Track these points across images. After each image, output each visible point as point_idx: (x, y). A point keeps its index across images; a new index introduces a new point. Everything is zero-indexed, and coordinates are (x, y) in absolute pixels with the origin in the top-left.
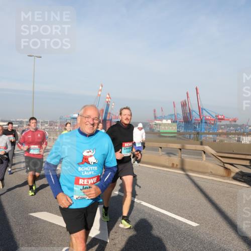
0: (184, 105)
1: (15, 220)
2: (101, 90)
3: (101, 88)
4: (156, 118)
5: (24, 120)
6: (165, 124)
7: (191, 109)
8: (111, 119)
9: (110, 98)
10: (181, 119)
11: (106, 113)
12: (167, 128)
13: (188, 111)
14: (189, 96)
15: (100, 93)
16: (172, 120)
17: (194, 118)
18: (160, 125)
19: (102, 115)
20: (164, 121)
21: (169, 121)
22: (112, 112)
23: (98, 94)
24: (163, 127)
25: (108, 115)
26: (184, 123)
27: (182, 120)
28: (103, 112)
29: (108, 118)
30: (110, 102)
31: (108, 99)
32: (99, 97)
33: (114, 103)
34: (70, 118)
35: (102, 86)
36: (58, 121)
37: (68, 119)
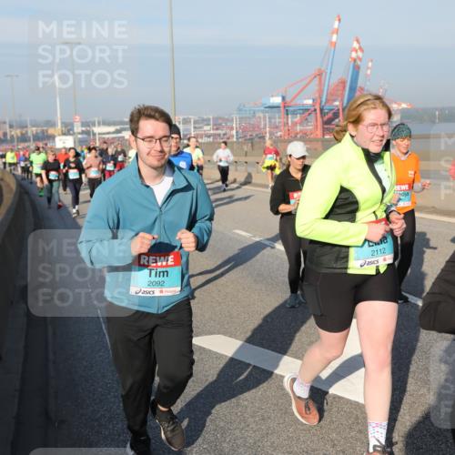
2: (337, 31)
3: (336, 24)
9: (361, 49)
15: (334, 38)
19: (343, 95)
23: (331, 43)
28: (344, 87)
30: (360, 59)
31: (356, 51)
32: (333, 49)
33: (372, 61)
34: (262, 108)
35: (339, 20)
36: (235, 116)
37: (259, 111)
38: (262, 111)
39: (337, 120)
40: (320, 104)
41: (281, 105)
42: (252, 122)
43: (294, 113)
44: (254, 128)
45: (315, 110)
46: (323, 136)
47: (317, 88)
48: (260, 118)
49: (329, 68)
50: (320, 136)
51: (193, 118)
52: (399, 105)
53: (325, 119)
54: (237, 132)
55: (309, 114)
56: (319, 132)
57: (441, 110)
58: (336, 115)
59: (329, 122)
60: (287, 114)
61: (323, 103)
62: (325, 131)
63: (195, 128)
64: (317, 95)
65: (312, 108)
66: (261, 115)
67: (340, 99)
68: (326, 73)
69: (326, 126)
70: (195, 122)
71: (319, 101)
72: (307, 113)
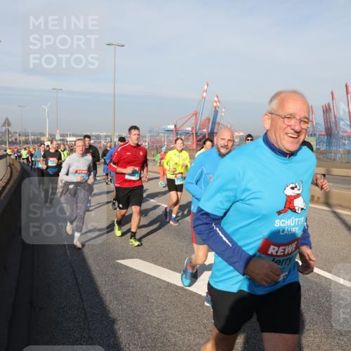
0: (327, 110)
1: (98, 268)
2: (206, 91)
3: (206, 87)
5: (101, 134)
7: (338, 116)
9: (219, 101)
10: (321, 132)
13: (333, 120)
14: (335, 96)
15: (205, 95)
17: (342, 130)
19: (208, 126)
22: (222, 122)
23: (203, 97)
25: (216, 126)
26: (326, 137)
27: (324, 133)
28: (209, 122)
29: (215, 131)
30: (218, 107)
31: (216, 102)
32: (203, 100)
33: (225, 108)
34: (163, 131)
35: (208, 85)
36: (148, 135)
41: (174, 130)
42: (157, 139)
43: (181, 134)
44: (158, 142)
47: (194, 121)
48: (162, 136)
49: (201, 110)
52: (239, 133)
54: (148, 144)
55: (189, 136)
56: (195, 146)
58: (204, 137)
59: (200, 140)
64: (194, 125)
65: (191, 133)
67: (206, 128)
68: (199, 113)
69: (198, 143)
71: (195, 129)
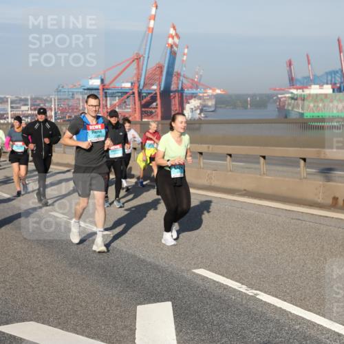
2: (154, 18)
3: (153, 11)
4: (292, 81)
6: (317, 95)
8: (182, 89)
9: (177, 35)
11: (170, 74)
12: (320, 105)
15: (152, 23)
16: (334, 85)
18: (303, 99)
19: (160, 80)
20: (315, 90)
21: (328, 89)
23: (149, 28)
24: (312, 105)
28: (162, 72)
29: (173, 87)
30: (177, 46)
31: (173, 37)
32: (150, 34)
33: (188, 47)
34: (81, 90)
35: (157, 7)
36: (54, 97)
37: (77, 92)
38: (81, 93)
39: (155, 104)
40: (139, 87)
41: (101, 88)
42: (70, 104)
43: (113, 95)
44: (73, 109)
45: (133, 93)
46: (142, 119)
47: (135, 72)
48: (79, 99)
49: (147, 52)
50: (138, 119)
51: (10, 98)
52: (214, 90)
53: (143, 102)
54: (55, 113)
55: (128, 97)
56: (137, 115)
57: (253, 96)
58: (154, 99)
59: (147, 105)
60: (106, 97)
61: (141, 88)
62: (143, 114)
63: (12, 107)
64: (135, 79)
65: (131, 91)
66: (81, 97)
67: (158, 83)
68: (144, 57)
69: (143, 109)
70: (12, 102)
71: (137, 85)
72: (126, 96)
